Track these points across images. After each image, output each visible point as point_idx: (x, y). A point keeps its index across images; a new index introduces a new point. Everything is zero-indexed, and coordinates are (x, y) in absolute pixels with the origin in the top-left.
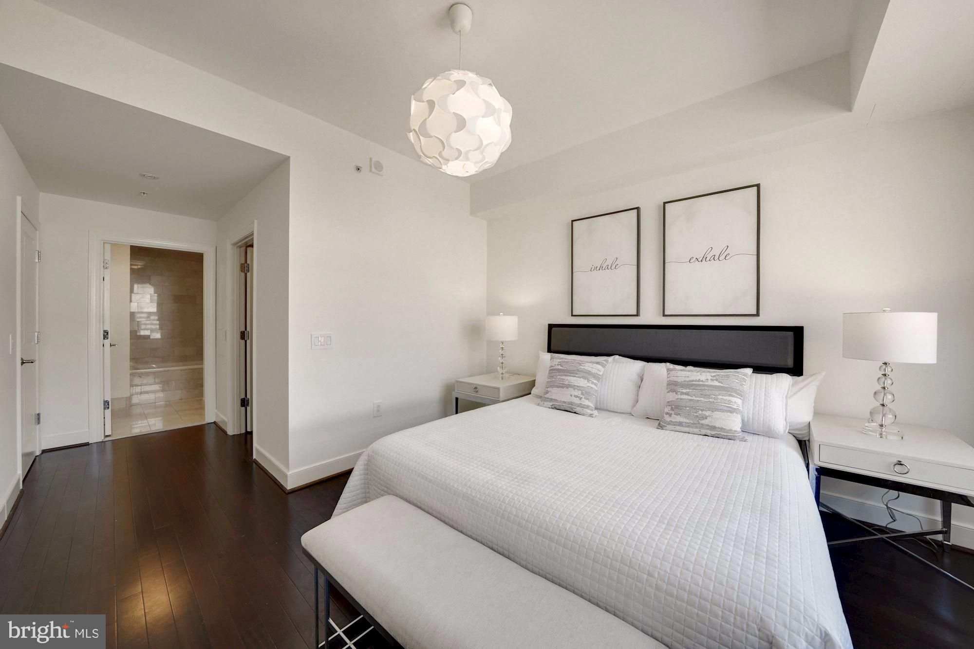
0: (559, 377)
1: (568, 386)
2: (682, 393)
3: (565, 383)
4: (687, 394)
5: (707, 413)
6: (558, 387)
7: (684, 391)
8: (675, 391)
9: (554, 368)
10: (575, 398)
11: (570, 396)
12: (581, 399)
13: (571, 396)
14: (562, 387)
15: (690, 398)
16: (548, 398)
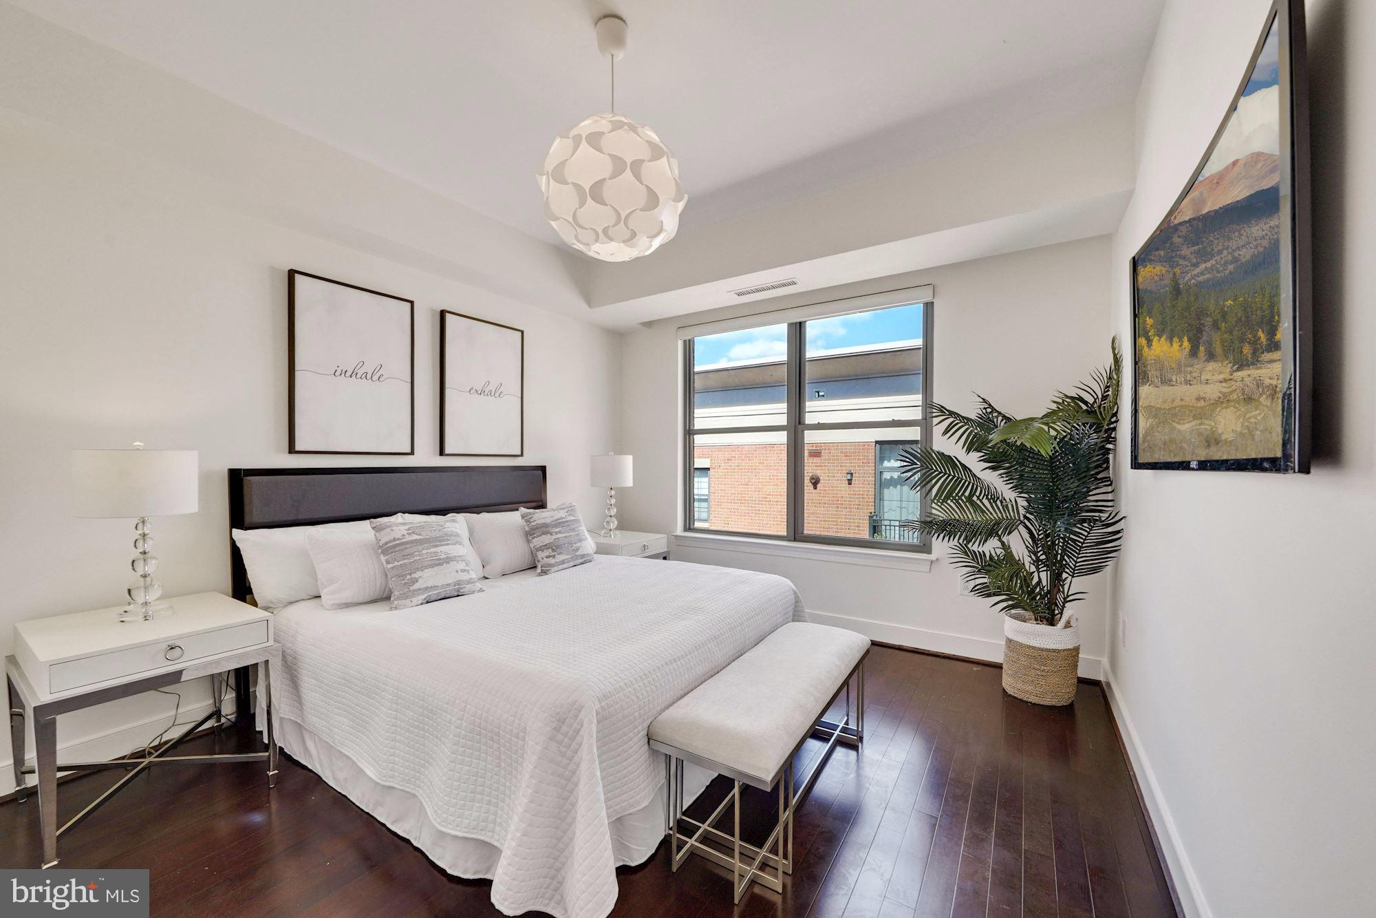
0: (425, 551)
1: (448, 560)
2: (556, 533)
3: (442, 557)
4: (560, 532)
5: (578, 545)
6: (432, 566)
7: (557, 530)
8: (549, 533)
9: (403, 540)
10: (463, 573)
11: (455, 573)
12: (468, 571)
13: (457, 571)
14: (440, 564)
15: (564, 535)
16: (420, 589)
